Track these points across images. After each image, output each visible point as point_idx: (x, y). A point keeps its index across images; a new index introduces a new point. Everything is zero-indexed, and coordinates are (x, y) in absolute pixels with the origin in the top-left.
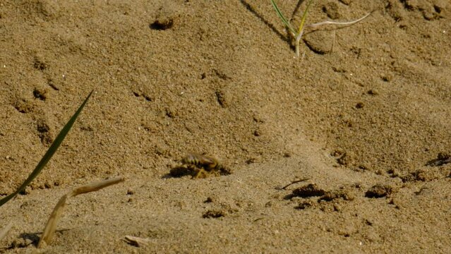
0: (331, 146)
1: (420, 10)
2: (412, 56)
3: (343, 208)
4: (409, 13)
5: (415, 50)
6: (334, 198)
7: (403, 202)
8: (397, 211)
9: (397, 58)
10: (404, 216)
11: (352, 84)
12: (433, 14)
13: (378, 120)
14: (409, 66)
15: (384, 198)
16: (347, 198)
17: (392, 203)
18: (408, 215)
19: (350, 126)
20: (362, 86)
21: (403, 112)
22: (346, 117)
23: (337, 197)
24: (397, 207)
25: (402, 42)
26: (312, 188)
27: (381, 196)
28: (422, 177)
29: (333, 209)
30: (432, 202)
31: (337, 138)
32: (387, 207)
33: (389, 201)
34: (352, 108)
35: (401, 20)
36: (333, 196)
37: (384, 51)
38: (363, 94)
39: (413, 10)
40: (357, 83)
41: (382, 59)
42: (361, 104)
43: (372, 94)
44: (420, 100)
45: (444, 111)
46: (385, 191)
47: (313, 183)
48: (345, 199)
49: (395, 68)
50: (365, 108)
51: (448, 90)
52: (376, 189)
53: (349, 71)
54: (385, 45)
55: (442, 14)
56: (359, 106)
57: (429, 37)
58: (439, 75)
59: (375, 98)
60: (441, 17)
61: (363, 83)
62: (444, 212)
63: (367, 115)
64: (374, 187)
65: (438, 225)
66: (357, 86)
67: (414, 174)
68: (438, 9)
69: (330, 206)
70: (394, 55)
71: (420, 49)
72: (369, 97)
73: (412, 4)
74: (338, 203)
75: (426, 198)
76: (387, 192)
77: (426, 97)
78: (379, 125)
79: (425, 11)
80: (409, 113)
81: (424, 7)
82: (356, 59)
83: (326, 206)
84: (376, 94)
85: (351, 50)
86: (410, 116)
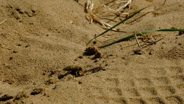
0: (3, 78)
1: (26, 13)
2: (27, 33)
3: (26, 101)
4: (22, 15)
5: (28, 30)
6: (20, 98)
7: (50, 94)
8: (48, 98)
9: (21, 35)
10: (52, 100)
11: (5, 50)
12: (32, 14)
13: (21, 63)
14: (28, 38)
15: (40, 94)
16: (26, 96)
17: (45, 95)
18: (54, 98)
19: (9, 68)
20: (10, 50)
21: (31, 57)
22: (7, 64)
23: (22, 97)
24: (48, 96)
25: (22, 28)
26: (7, 96)
27: (39, 93)
28: (51, 82)
29: (21, 102)
30: (62, 91)
31: (5, 74)
32: (44, 97)
33: (43, 94)
34: (8, 60)
35: (19, 19)
36: (20, 97)
37: (15, 33)
38: (11, 53)
39: (23, 14)
40: (7, 49)
41: (15, 37)
42: (12, 57)
43: (15, 52)
44: (36, 51)
45: (48, 54)
46: (39, 91)
47: (7, 94)
48: (25, 97)
49: (22, 39)
50: (13, 59)
51: (47, 45)
52: (35, 91)
53: (2, 44)
54: (15, 30)
55: (35, 13)
56: (11, 58)
57: (32, 24)
58: (42, 39)
59: (17, 54)
60: (36, 15)
61: (10, 49)
62: (69, 94)
63: (16, 62)
64: (34, 90)
65: (68, 100)
66: (7, 50)
67: (48, 81)
68: (33, 12)
69: (20, 102)
70: (20, 34)
71: (30, 30)
72: (14, 54)
73: (22, 11)
74: (23, 100)
75: (59, 89)
76: (41, 91)
77: (38, 49)
78: (22, 65)
79: (28, 13)
80: (34, 57)
81: (27, 12)
82: (4, 39)
83: (18, 102)
84: (17, 52)
85: (1, 35)
86: (34, 59)
